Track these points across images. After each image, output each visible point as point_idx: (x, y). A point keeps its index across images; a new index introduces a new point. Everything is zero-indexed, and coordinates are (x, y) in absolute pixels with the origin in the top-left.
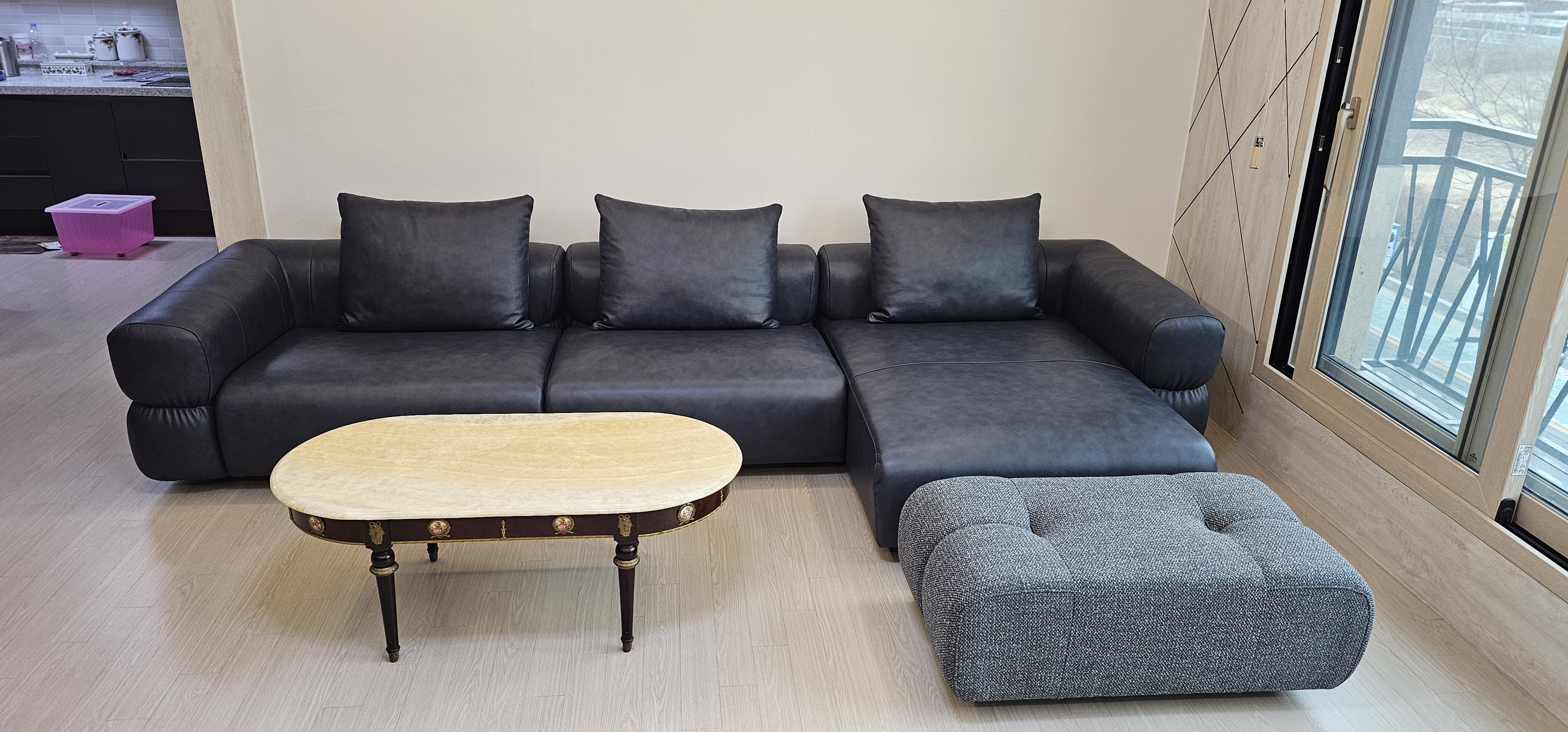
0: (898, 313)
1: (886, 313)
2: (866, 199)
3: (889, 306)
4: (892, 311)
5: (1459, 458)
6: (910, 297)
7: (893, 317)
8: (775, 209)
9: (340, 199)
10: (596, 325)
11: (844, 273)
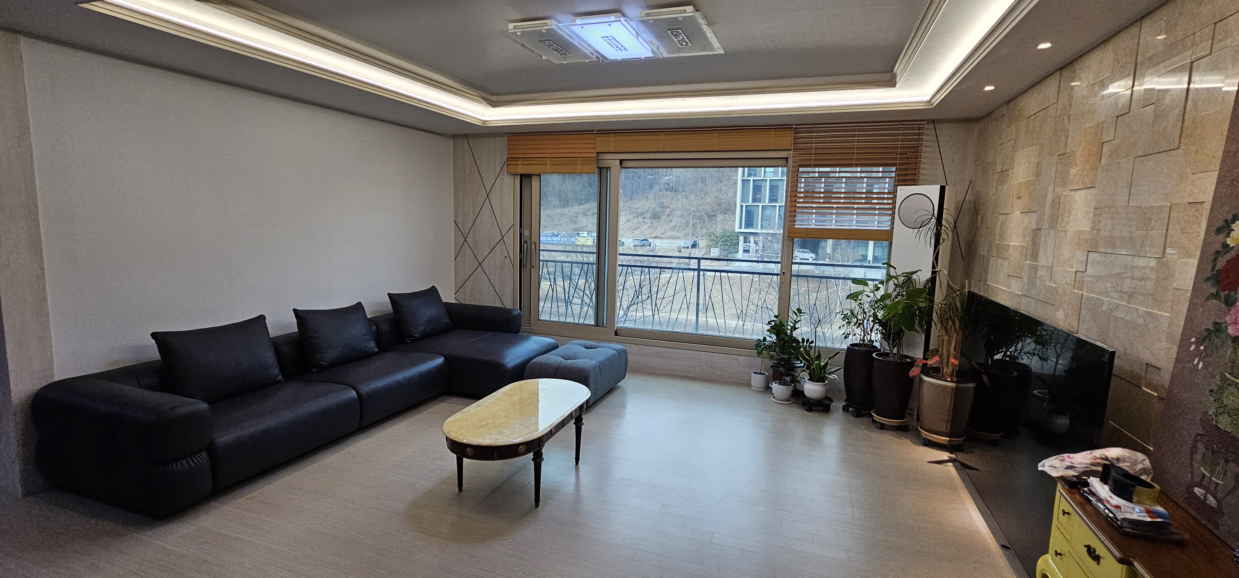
0: (419, 336)
1: (415, 337)
2: (388, 295)
3: (414, 333)
4: (417, 335)
5: (597, 326)
6: (421, 328)
7: (418, 338)
8: (359, 303)
9: (154, 335)
10: (314, 370)
11: (385, 327)
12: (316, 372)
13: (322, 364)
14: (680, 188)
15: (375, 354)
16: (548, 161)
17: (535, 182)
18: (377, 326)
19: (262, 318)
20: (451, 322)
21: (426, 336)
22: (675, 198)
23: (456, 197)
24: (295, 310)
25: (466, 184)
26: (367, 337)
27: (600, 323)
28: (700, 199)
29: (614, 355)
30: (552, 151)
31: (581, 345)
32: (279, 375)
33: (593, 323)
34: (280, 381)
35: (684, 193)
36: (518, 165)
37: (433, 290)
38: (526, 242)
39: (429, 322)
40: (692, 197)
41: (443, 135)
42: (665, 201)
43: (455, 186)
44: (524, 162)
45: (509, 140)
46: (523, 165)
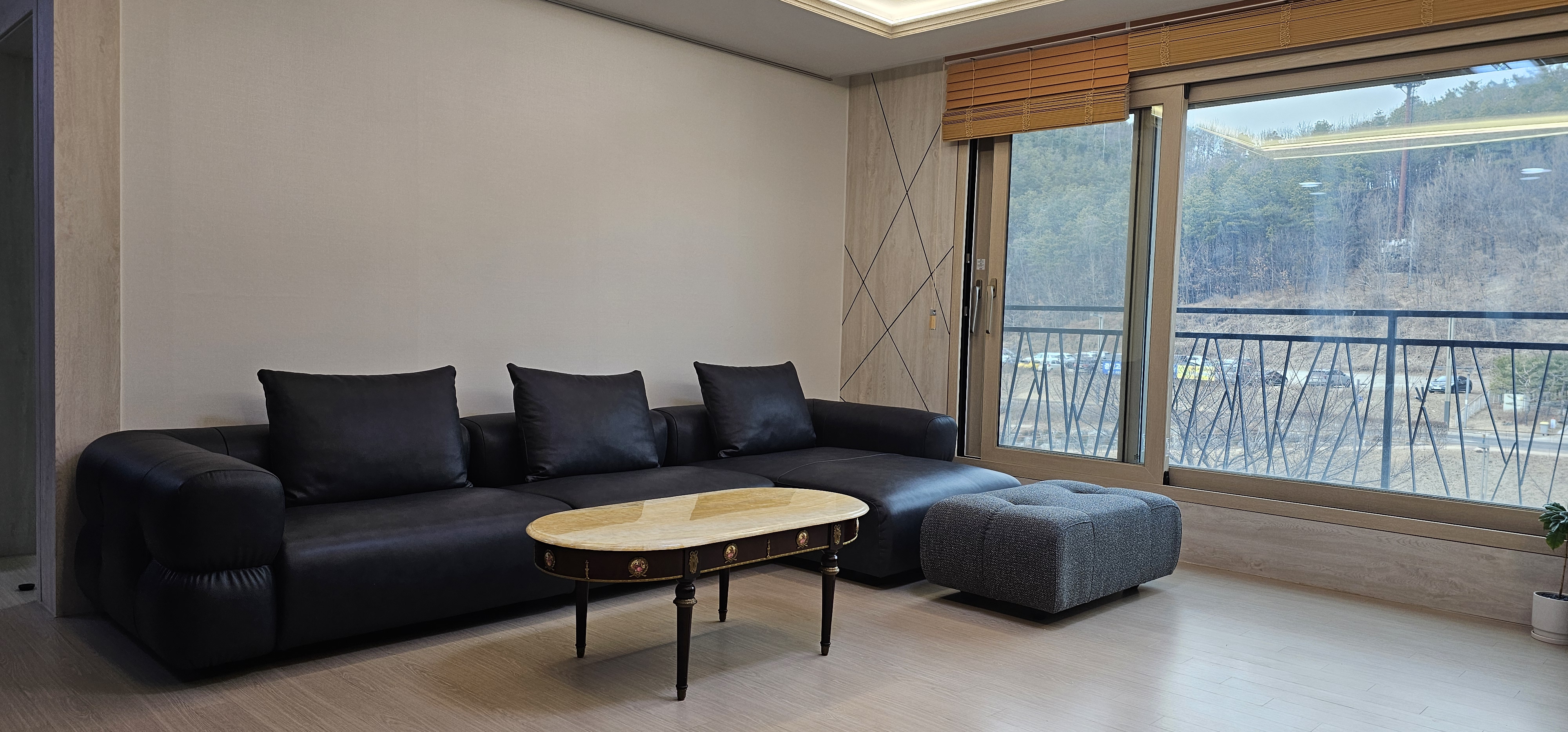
0: (744, 447)
1: (737, 448)
2: (696, 364)
3: (736, 442)
4: (740, 446)
5: (1123, 461)
6: (751, 434)
7: (741, 450)
8: (637, 374)
9: (263, 375)
10: (530, 478)
11: (685, 427)
12: (533, 481)
13: (544, 469)
14: (1427, 264)
15: (653, 466)
16: (1025, 106)
17: (999, 154)
18: (669, 423)
19: (449, 373)
20: (815, 431)
21: (758, 449)
22: (1412, 286)
23: (851, 199)
24: (511, 367)
25: (869, 173)
26: (640, 434)
27: (1131, 455)
28: (1478, 288)
29: (1141, 510)
30: (1035, 84)
31: (1066, 487)
32: (461, 474)
33: (1114, 454)
34: (463, 485)
35: (1436, 275)
36: (963, 121)
37: (788, 370)
38: (979, 283)
39: (766, 424)
40: (1457, 282)
41: (828, 79)
42: (1387, 291)
43: (850, 178)
44: (976, 115)
45: (950, 75)
46: (974, 120)
